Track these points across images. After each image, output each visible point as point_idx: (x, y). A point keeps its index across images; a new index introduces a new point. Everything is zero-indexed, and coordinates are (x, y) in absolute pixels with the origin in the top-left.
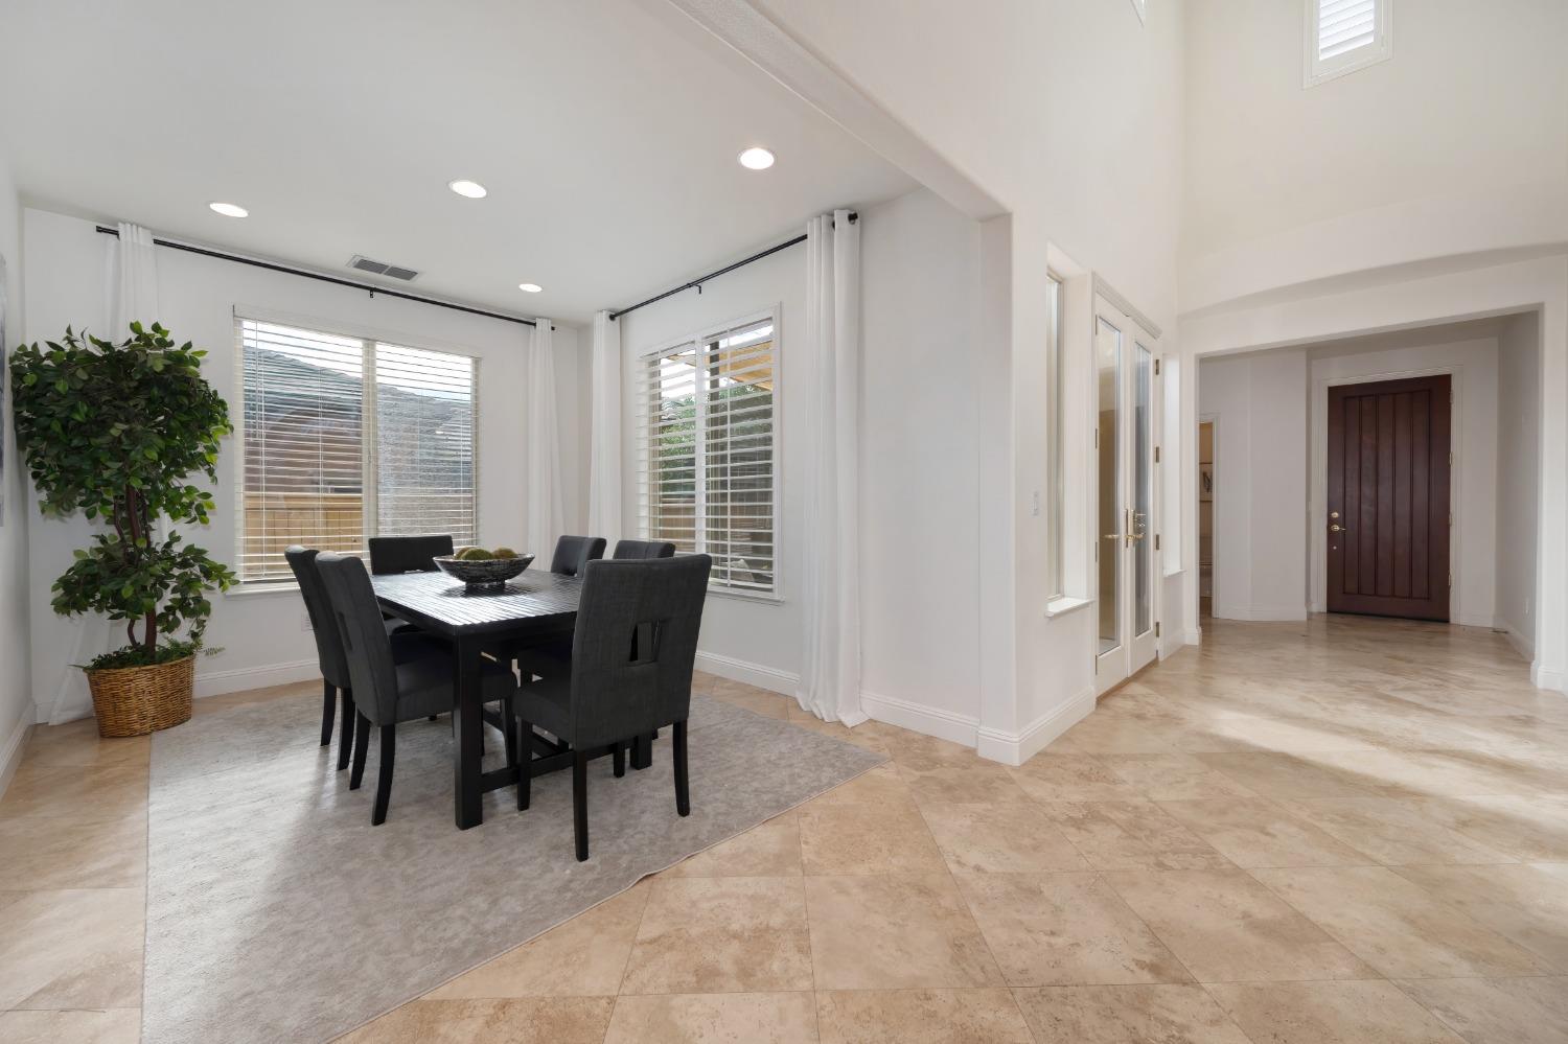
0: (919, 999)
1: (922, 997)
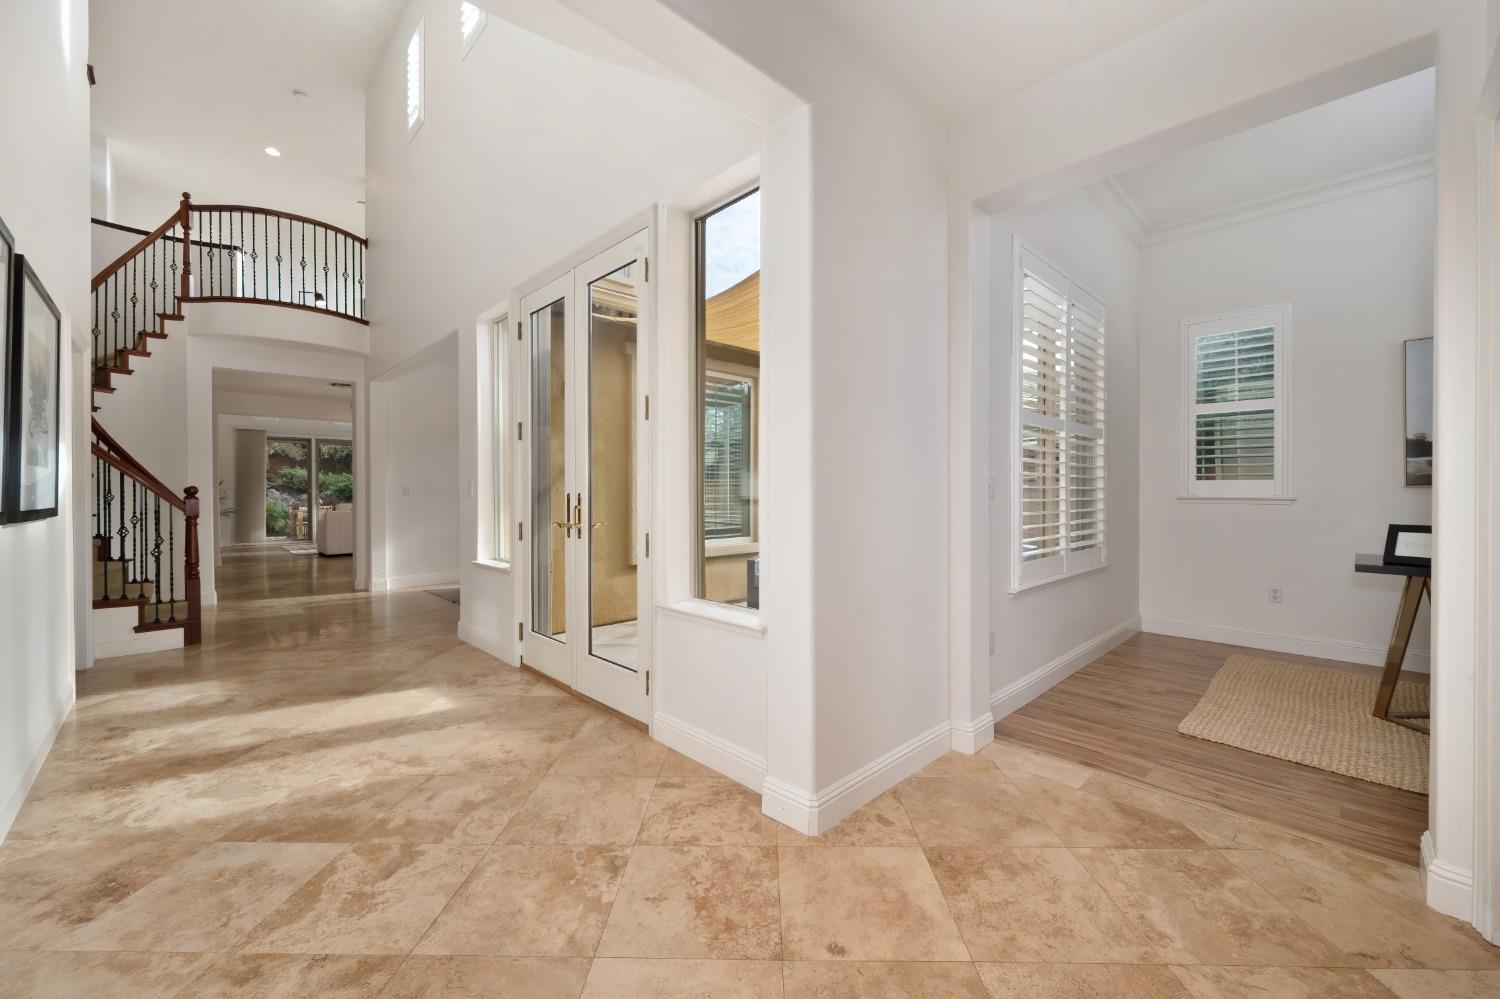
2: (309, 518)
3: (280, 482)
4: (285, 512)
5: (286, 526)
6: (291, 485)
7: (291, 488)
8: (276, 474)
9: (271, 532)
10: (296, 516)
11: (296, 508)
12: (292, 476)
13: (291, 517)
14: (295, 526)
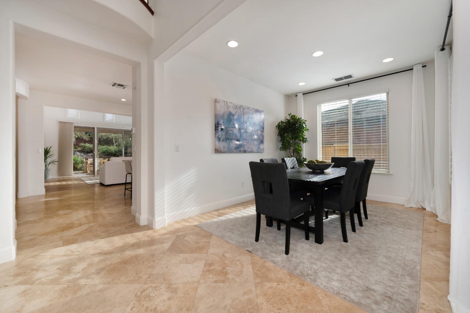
0: (188, 307)
1: (189, 308)
2: (93, 164)
3: (79, 149)
4: (82, 161)
5: (82, 167)
6: (84, 150)
7: (84, 151)
8: (78, 146)
9: (75, 169)
10: (87, 163)
11: (87, 159)
12: (85, 147)
13: (85, 163)
14: (87, 167)
